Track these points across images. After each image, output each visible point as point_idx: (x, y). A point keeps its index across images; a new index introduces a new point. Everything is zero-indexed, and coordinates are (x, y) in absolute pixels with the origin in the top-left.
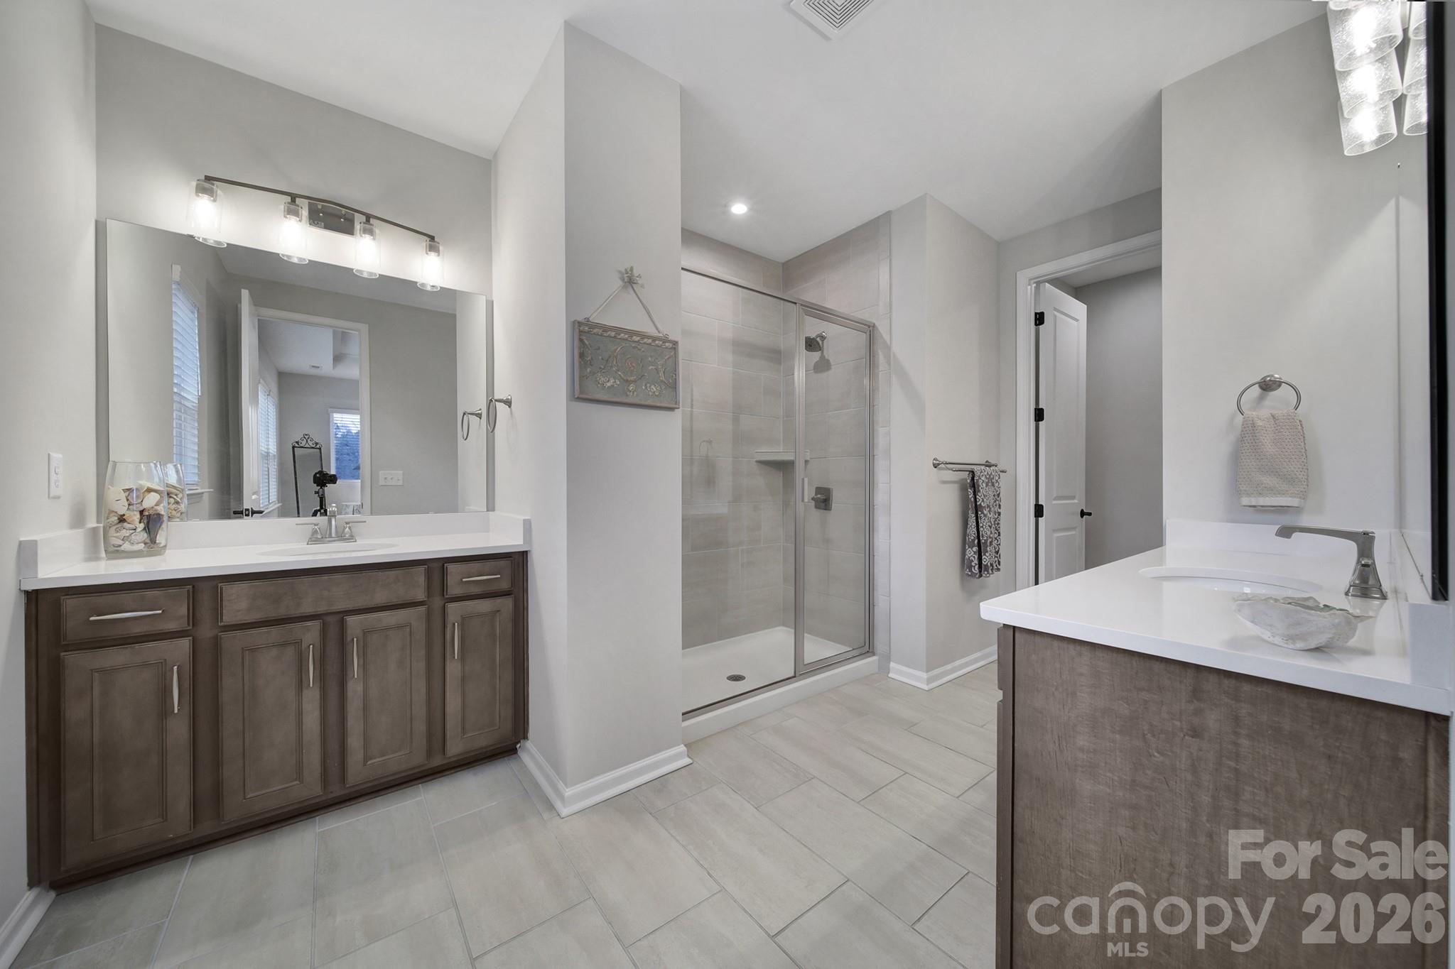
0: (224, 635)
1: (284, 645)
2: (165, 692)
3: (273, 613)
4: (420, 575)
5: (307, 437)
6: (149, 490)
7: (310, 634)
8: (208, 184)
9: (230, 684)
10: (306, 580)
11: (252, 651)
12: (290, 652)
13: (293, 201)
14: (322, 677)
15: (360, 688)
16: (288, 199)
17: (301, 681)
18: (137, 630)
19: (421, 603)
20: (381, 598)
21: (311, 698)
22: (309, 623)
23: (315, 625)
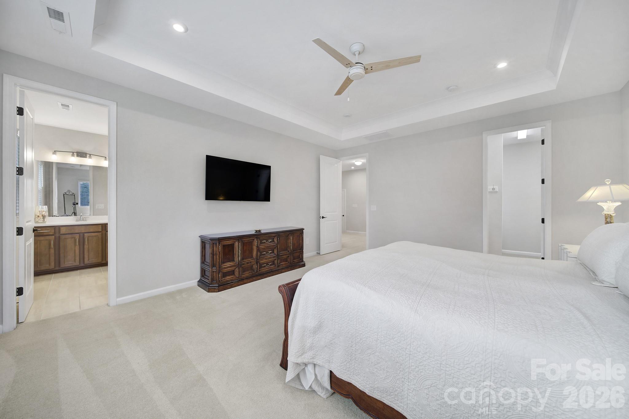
0: (61, 236)
1: (72, 238)
2: (50, 244)
3: (70, 232)
4: (101, 225)
5: (69, 191)
6: (44, 211)
7: (77, 237)
8: (55, 152)
9: (62, 244)
10: (77, 227)
11: (66, 239)
12: (73, 239)
13: (73, 154)
14: (79, 244)
15: (87, 247)
16: (72, 153)
17: (75, 245)
18: (45, 234)
19: (100, 232)
20: (91, 230)
21: (77, 248)
22: (77, 235)
23: (78, 235)
